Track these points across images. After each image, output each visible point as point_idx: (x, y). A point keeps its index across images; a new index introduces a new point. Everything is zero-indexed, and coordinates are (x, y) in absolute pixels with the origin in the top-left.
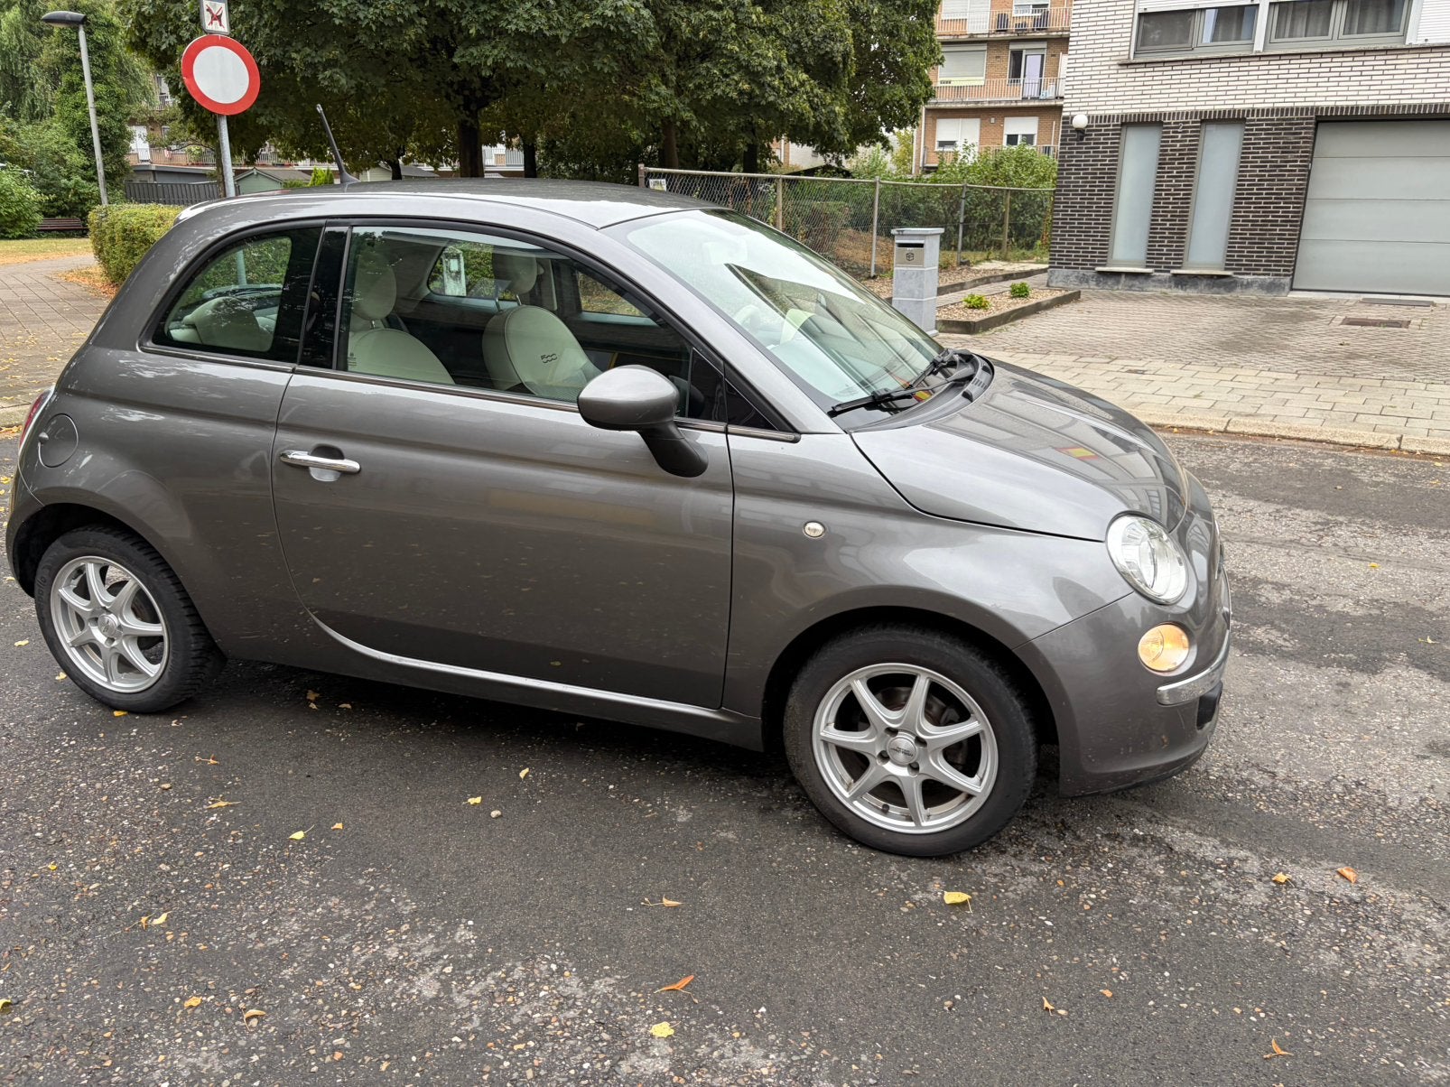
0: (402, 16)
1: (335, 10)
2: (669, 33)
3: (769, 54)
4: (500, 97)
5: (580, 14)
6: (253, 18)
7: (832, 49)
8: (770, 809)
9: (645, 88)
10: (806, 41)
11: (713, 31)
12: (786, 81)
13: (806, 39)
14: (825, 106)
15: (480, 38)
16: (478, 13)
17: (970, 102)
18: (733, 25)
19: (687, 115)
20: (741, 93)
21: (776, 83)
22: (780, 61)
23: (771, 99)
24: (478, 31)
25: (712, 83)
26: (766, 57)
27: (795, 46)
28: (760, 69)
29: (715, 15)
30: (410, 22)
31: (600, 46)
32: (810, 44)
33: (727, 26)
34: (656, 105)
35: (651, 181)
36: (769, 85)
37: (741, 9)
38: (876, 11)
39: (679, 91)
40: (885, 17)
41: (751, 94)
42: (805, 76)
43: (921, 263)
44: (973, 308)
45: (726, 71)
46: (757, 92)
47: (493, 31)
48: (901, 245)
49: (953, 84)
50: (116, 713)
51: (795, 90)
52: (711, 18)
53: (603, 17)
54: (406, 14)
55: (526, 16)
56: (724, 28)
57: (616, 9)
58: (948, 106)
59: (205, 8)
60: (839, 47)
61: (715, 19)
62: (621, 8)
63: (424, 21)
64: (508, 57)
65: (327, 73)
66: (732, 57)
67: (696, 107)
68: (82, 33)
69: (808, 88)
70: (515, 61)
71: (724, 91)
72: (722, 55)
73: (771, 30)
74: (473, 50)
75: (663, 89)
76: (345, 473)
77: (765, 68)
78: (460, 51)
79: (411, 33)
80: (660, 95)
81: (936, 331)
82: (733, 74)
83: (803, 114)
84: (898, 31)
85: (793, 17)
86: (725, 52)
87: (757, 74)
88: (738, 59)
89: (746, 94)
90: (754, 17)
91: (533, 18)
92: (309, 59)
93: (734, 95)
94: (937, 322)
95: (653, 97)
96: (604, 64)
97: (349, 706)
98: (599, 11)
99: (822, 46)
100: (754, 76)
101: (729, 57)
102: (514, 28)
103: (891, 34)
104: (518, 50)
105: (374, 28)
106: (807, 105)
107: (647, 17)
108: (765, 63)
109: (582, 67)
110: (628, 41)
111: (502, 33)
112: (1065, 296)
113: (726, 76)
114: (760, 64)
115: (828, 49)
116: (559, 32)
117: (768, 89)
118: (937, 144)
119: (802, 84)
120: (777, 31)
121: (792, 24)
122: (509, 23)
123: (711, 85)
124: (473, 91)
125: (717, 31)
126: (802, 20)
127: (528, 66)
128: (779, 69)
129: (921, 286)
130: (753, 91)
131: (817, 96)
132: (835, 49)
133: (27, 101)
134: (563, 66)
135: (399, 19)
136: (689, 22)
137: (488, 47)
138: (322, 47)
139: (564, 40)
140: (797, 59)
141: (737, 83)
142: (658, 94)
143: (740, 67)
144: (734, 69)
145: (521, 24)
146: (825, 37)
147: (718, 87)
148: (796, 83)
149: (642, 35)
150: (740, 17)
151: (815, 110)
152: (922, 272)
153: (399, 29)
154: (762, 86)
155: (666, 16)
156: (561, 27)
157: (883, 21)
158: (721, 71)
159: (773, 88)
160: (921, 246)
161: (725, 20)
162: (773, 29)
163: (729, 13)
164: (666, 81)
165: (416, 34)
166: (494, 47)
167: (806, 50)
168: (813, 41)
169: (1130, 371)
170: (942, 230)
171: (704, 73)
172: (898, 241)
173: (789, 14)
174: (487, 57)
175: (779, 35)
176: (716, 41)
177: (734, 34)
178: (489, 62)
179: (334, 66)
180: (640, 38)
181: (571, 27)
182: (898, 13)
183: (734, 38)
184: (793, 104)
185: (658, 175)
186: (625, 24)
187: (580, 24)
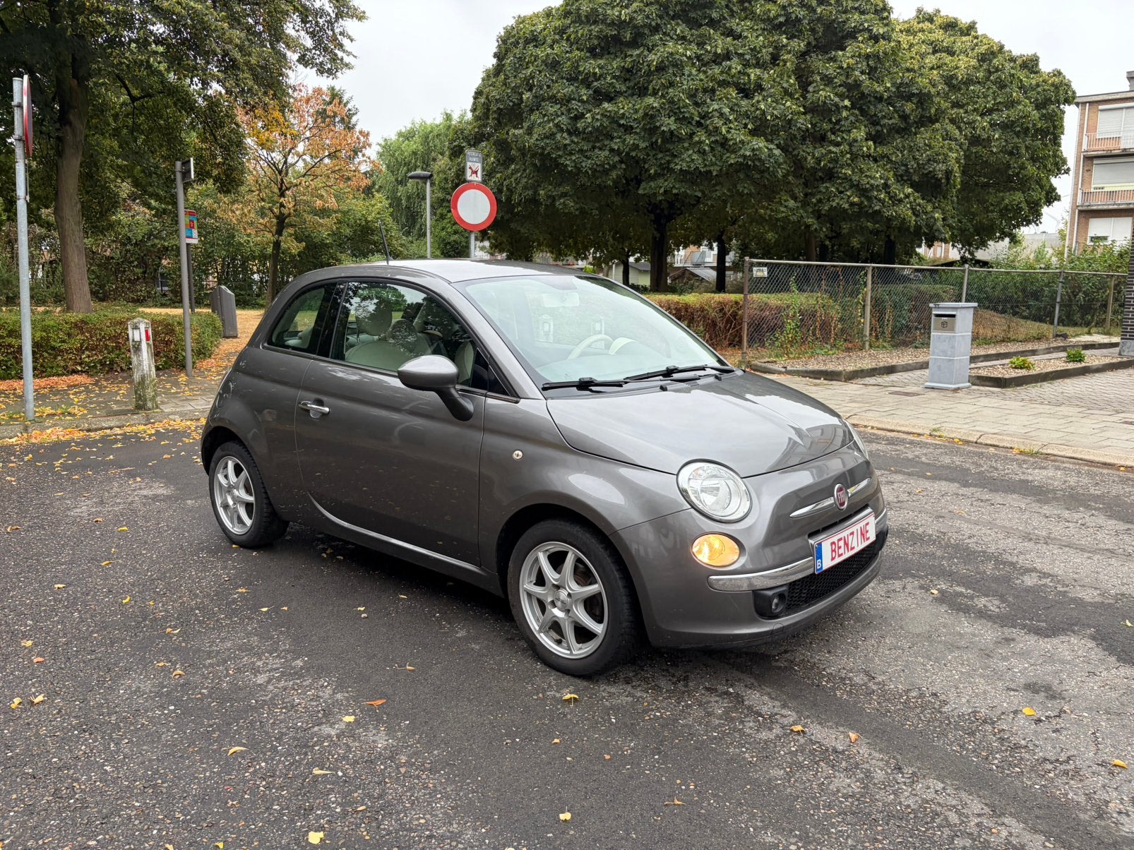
0: (608, 164)
1: (568, 162)
2: (798, 165)
3: (877, 175)
4: (681, 214)
5: (728, 155)
6: (519, 172)
7: (934, 169)
8: (514, 639)
9: (777, 203)
10: (913, 164)
11: (831, 160)
12: (892, 194)
13: (913, 163)
14: (926, 213)
15: (657, 176)
16: (656, 159)
17: (1122, 204)
18: (848, 156)
19: (810, 221)
20: (852, 204)
21: (882, 196)
22: (888, 179)
23: (877, 208)
24: (656, 171)
25: (830, 197)
26: (874, 178)
27: (903, 168)
28: (867, 186)
29: (834, 149)
30: (614, 167)
31: (742, 176)
32: (915, 166)
33: (843, 157)
34: (784, 214)
35: (755, 269)
36: (876, 198)
37: (855, 144)
38: (997, 136)
39: (805, 204)
40: (1006, 141)
41: (860, 205)
42: (910, 190)
43: (952, 329)
44: (1016, 368)
45: (841, 189)
46: (866, 203)
47: (666, 170)
48: (938, 316)
49: (1106, 190)
50: (234, 546)
51: (900, 201)
52: (831, 152)
53: (744, 157)
54: (611, 163)
55: (688, 159)
56: (840, 158)
57: (753, 150)
58: (1100, 207)
59: (468, 167)
60: (942, 167)
61: (833, 152)
62: (757, 150)
63: (623, 166)
64: (674, 187)
65: (562, 201)
66: (846, 178)
67: (818, 215)
68: (428, 184)
69: (912, 199)
70: (679, 188)
71: (838, 204)
72: (839, 178)
73: (883, 157)
74: (652, 184)
75: (791, 203)
76: (324, 414)
77: (872, 185)
78: (643, 185)
79: (614, 174)
80: (788, 206)
81: (969, 384)
82: (847, 191)
83: (904, 219)
84: (1018, 150)
85: (904, 147)
86: (840, 175)
87: (866, 190)
88: (851, 180)
89: (856, 205)
90: (865, 149)
91: (693, 160)
92: (550, 193)
93: (846, 206)
94: (970, 376)
95: (782, 209)
96: (745, 187)
97: (342, 558)
98: (742, 152)
99: (926, 167)
100: (863, 192)
101: (843, 179)
102: (679, 167)
103: (1011, 153)
104: (682, 181)
105: (590, 172)
106: (910, 213)
107: (778, 154)
108: (872, 182)
109: (729, 190)
110: (762, 172)
111: (672, 171)
112: (1120, 362)
113: (841, 192)
114: (868, 183)
115: (931, 169)
116: (712, 168)
117: (875, 201)
118: (1089, 239)
119: (907, 196)
120: (888, 157)
121: (902, 152)
122: (677, 164)
123: (829, 200)
124: (662, 210)
125: (835, 161)
126: (911, 149)
127: (688, 191)
128: (886, 186)
129: (953, 347)
130: (862, 202)
131: (919, 205)
132: (937, 168)
133: (418, 226)
134: (716, 190)
135: (606, 166)
136: (814, 156)
137: (662, 181)
138: (560, 185)
139: (714, 173)
140: (902, 178)
141: (849, 197)
142: (786, 207)
143: (852, 186)
144: (847, 187)
145: (684, 164)
146: (930, 160)
147: (833, 200)
148: (902, 196)
149: (774, 167)
150: (854, 149)
151: (917, 216)
152: (954, 336)
153: (606, 172)
154: (869, 199)
155: (795, 152)
156: (713, 164)
157: (1004, 144)
158: (837, 189)
159: (880, 200)
160: (954, 316)
161: (842, 152)
162: (883, 156)
163: (845, 147)
164: (795, 198)
165: (617, 175)
166: (666, 181)
167: (911, 171)
168: (918, 164)
169: (1126, 423)
170: (976, 304)
171: (824, 191)
172: (934, 312)
173: (900, 145)
174: (661, 187)
175: (890, 161)
176: (834, 168)
177: (849, 162)
178: (662, 191)
179: (566, 196)
180: (771, 169)
181: (721, 164)
182: (1018, 137)
183: (849, 165)
184: (896, 212)
185: (760, 264)
186: (760, 160)
187: (727, 162)
